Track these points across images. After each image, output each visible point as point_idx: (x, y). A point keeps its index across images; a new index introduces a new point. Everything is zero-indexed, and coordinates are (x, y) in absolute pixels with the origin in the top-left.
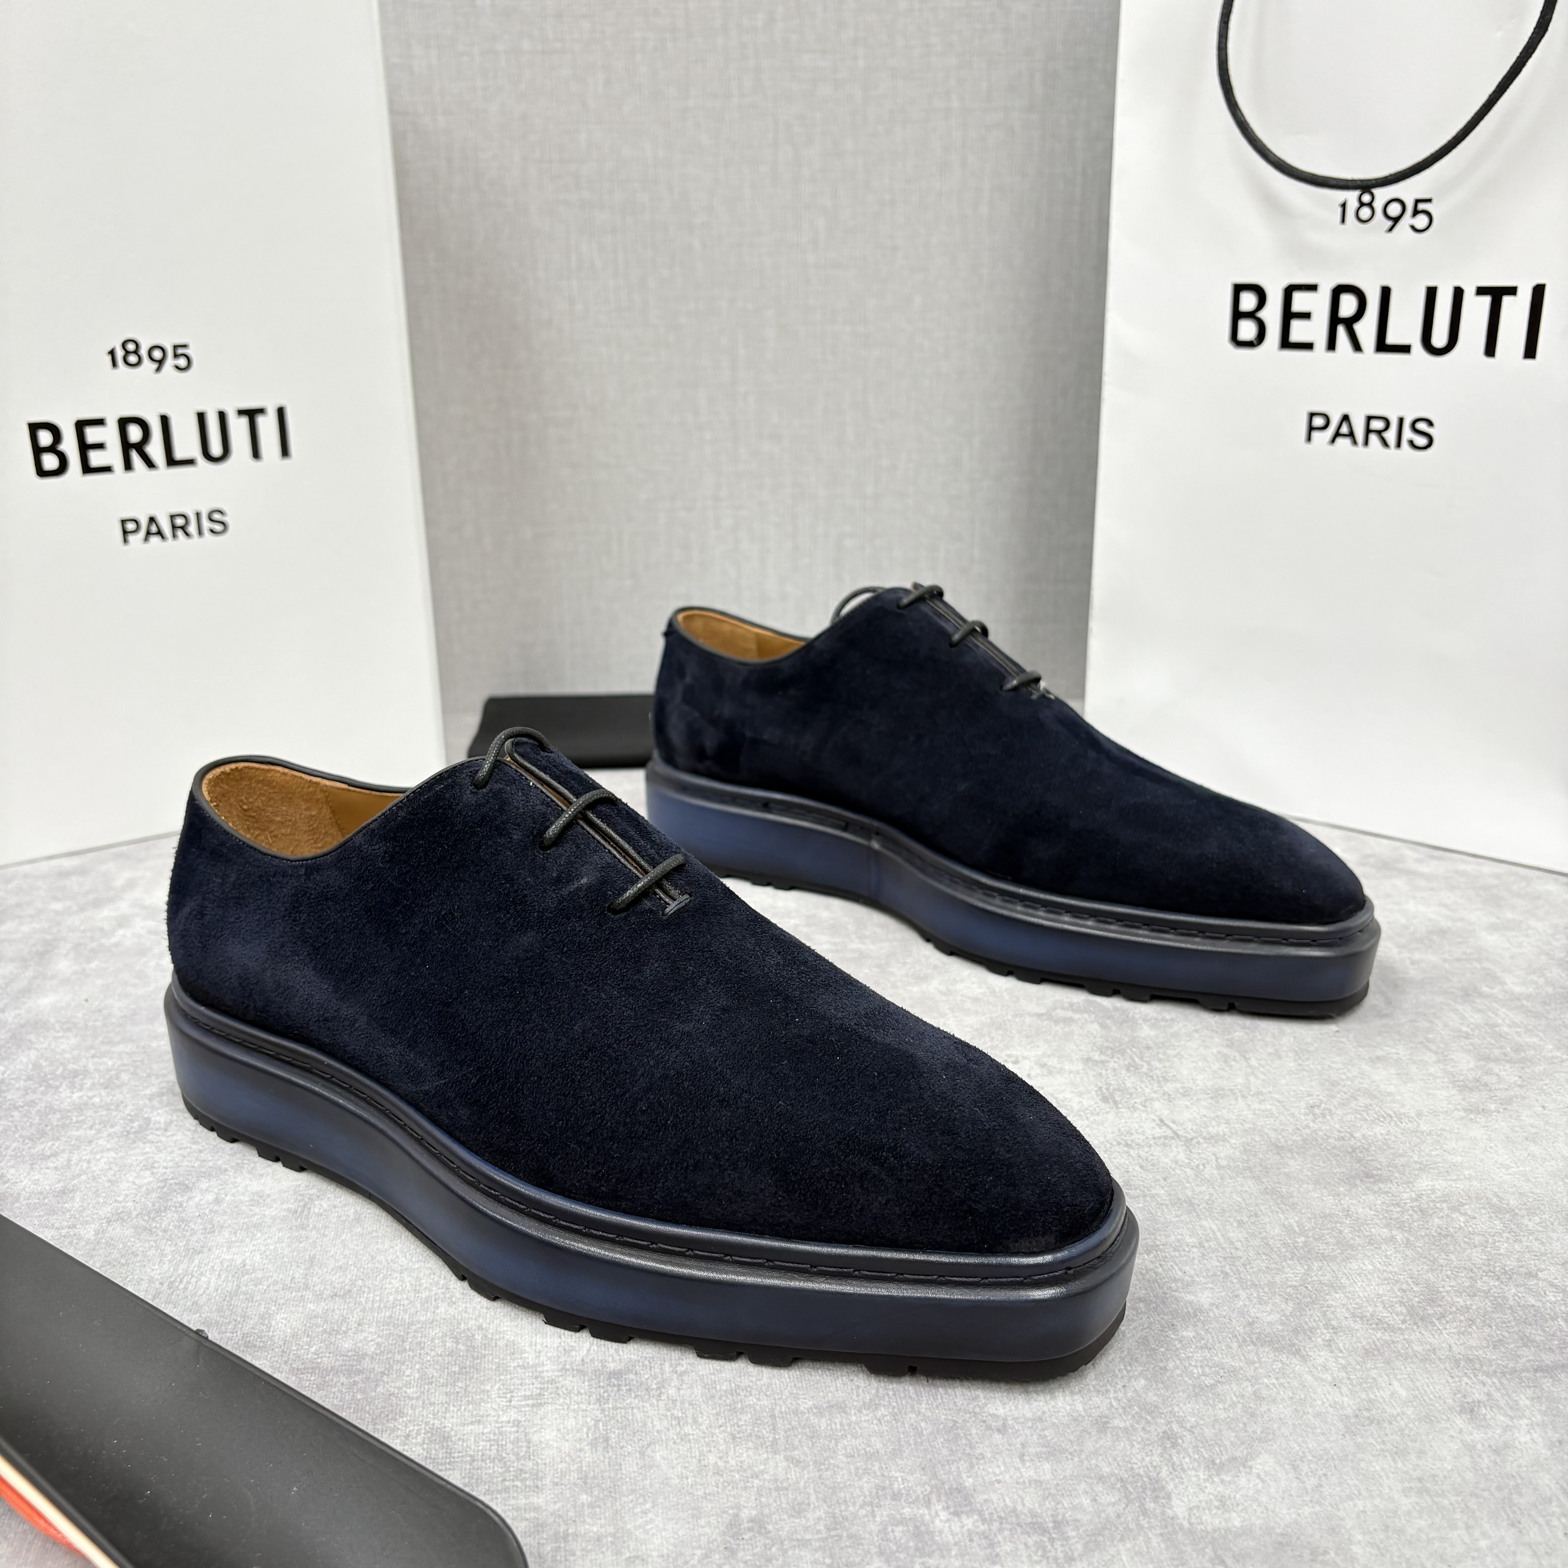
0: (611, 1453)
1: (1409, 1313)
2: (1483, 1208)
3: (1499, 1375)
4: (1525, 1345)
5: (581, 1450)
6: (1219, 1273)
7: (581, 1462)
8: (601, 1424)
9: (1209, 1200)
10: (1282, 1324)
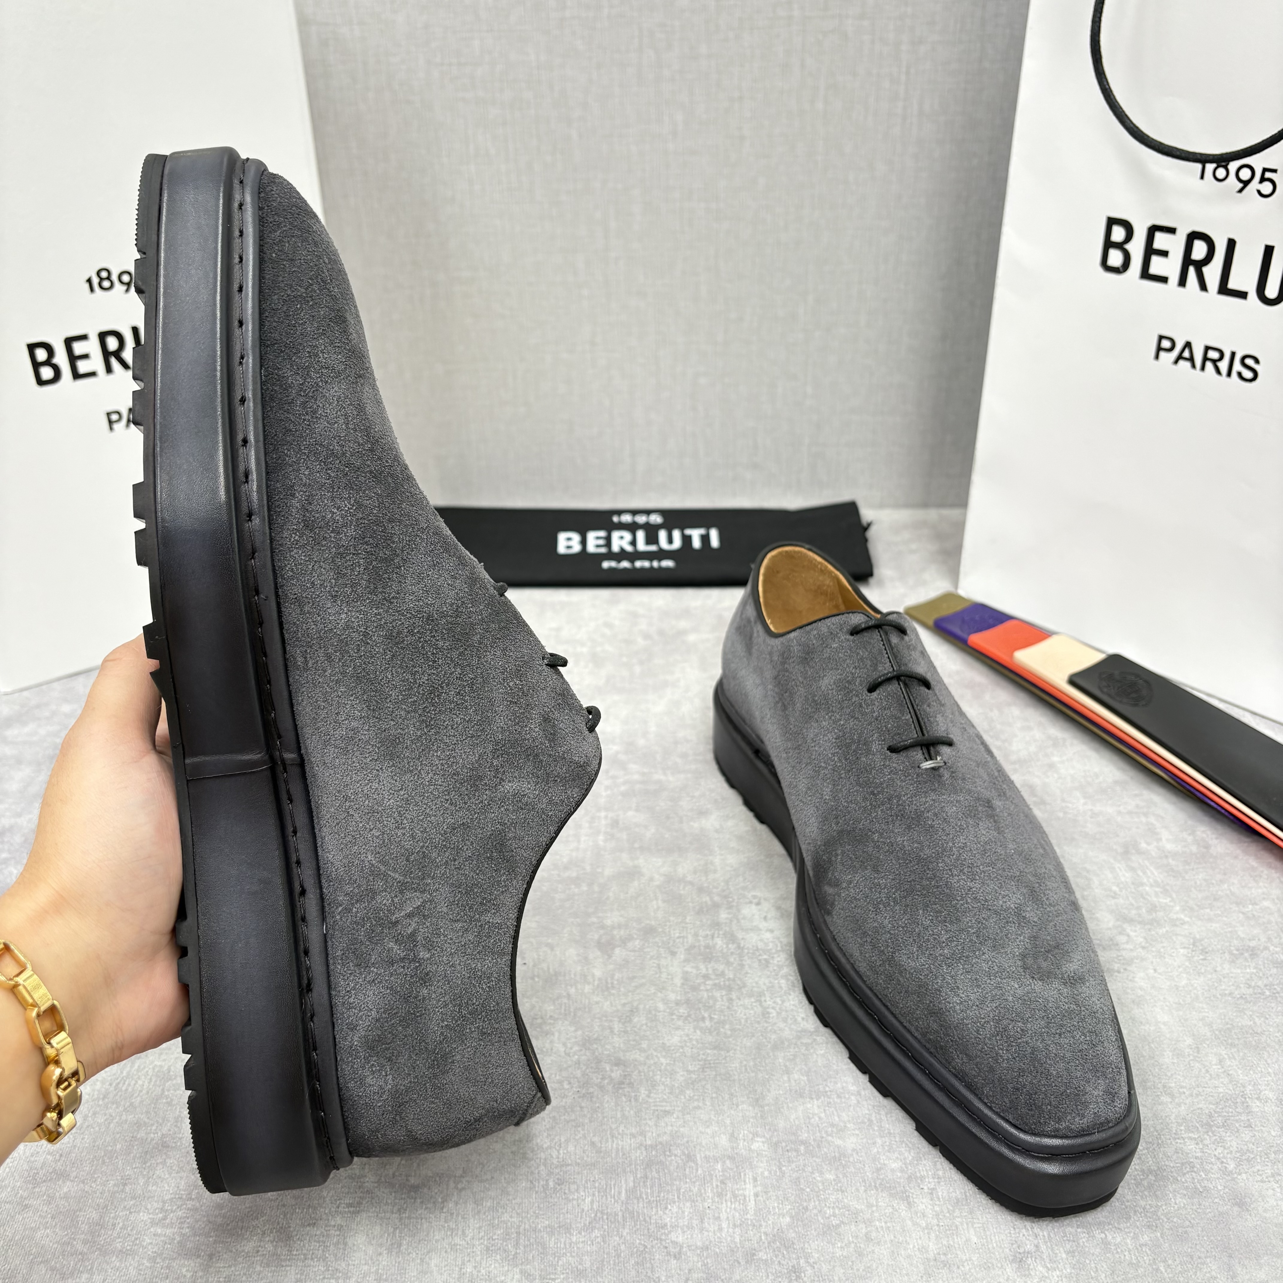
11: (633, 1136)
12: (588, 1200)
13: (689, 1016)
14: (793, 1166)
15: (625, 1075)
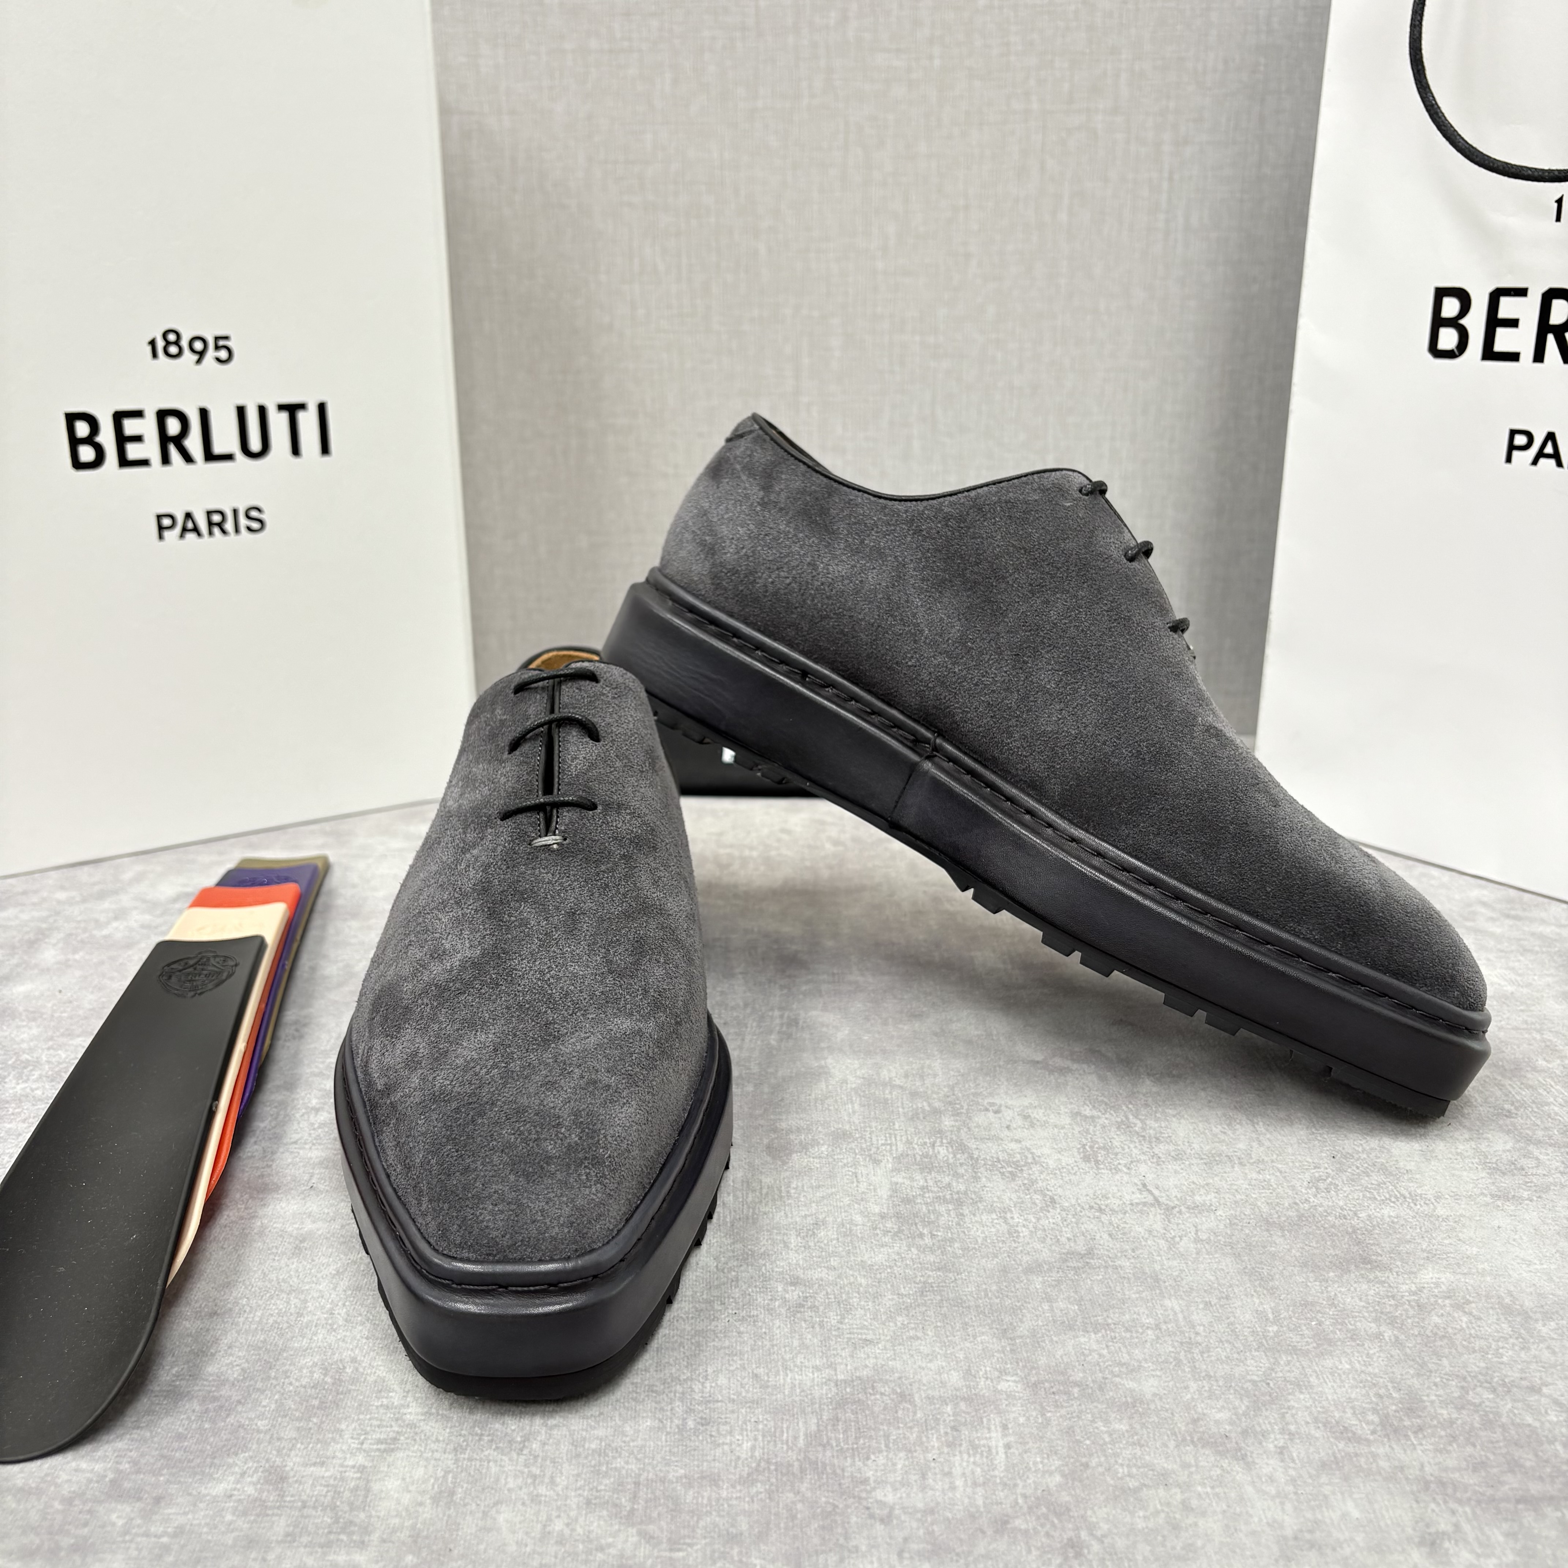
0: (452, 1510)
1: (1382, 1424)
2: (1492, 1308)
3: (1473, 1503)
4: (1512, 1471)
5: (421, 1504)
6: (1172, 1360)
7: (417, 1518)
8: (451, 1475)
9: (1177, 1276)
10: (1232, 1423)
11: (817, 1368)
12: (747, 1445)
13: (900, 1231)
14: (1063, 1412)
15: (807, 1297)
